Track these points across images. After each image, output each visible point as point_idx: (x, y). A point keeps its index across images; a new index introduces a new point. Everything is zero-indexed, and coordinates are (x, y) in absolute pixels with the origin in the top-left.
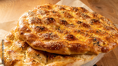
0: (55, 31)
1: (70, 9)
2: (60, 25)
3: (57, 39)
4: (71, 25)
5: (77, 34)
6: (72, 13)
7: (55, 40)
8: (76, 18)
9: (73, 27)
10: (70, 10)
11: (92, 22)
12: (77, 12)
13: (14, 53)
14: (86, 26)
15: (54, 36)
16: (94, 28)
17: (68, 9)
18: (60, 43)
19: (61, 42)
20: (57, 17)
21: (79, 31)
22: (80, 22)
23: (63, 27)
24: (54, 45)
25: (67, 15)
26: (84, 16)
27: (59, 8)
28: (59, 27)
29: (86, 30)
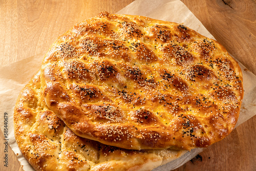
0: (116, 97)
1: (151, 35)
2: (128, 80)
3: (118, 119)
4: (150, 81)
5: (157, 106)
6: (156, 44)
7: (115, 123)
8: (161, 62)
9: (153, 88)
10: (152, 38)
11: (194, 76)
12: (165, 45)
13: (41, 141)
14: (179, 87)
15: (113, 114)
16: (195, 90)
17: (147, 31)
18: (123, 130)
19: (125, 127)
20: (121, 61)
21: (163, 99)
22: (169, 76)
23: (132, 85)
24: (112, 133)
25: (143, 54)
26: (179, 56)
27: (129, 31)
28: (125, 87)
29: (178, 97)
